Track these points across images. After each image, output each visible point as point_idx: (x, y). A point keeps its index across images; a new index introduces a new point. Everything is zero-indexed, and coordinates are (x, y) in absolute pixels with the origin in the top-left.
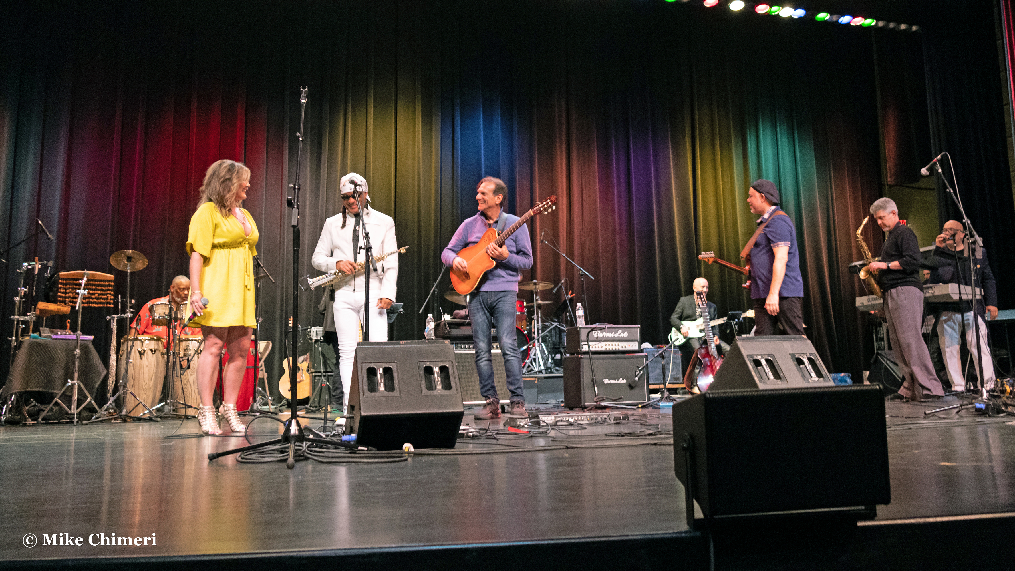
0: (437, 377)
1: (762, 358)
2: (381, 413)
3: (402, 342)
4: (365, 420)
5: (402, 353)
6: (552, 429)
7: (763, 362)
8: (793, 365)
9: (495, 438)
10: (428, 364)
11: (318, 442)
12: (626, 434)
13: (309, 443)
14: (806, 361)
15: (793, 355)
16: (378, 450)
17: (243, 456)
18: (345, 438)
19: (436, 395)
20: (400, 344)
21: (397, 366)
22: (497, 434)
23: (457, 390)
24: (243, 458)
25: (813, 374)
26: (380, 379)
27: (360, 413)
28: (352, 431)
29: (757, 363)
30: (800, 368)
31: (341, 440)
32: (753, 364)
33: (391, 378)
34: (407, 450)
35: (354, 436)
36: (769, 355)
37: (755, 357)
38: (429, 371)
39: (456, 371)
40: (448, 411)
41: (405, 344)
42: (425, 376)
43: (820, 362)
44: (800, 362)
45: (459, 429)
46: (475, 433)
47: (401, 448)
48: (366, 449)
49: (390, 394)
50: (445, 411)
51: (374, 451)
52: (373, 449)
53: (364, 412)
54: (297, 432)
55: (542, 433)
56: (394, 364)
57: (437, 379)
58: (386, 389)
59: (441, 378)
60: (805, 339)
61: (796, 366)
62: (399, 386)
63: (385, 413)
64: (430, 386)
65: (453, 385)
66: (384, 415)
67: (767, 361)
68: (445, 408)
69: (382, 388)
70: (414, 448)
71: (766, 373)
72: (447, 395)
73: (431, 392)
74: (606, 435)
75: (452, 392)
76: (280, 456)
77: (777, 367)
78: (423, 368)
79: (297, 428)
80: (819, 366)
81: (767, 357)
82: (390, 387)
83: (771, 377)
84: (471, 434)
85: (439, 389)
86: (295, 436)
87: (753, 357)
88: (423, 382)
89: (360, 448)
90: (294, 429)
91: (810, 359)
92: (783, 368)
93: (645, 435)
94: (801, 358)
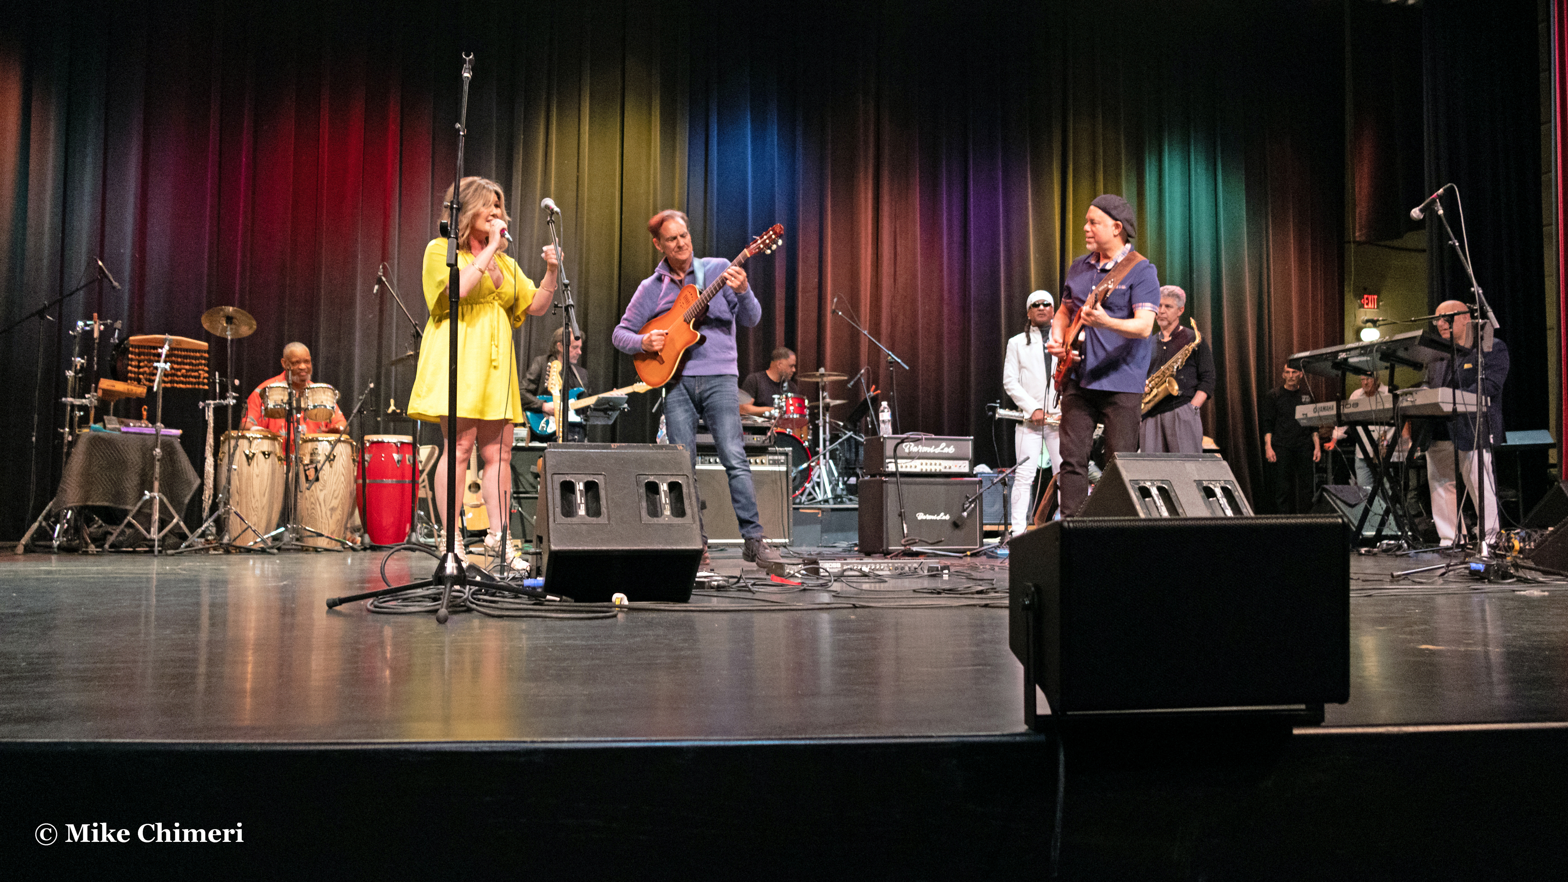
0: (664, 498)
2: (580, 548)
3: (613, 445)
4: (556, 557)
5: (613, 461)
6: (835, 581)
7: (1154, 491)
8: (1198, 496)
9: (750, 591)
10: (652, 479)
11: (489, 586)
12: (944, 590)
13: (474, 588)
14: (1218, 491)
15: (1199, 483)
16: (575, 602)
17: (376, 603)
18: (528, 582)
19: (662, 524)
20: (611, 448)
21: (605, 479)
22: (754, 584)
23: (693, 517)
24: (376, 607)
26: (579, 498)
27: (549, 546)
28: (539, 573)
29: (1145, 493)
30: (1210, 502)
31: (523, 586)
32: (1138, 494)
33: (597, 498)
34: (617, 603)
35: (541, 580)
38: (652, 488)
39: (692, 490)
40: (679, 548)
41: (618, 448)
42: (647, 496)
43: (1239, 494)
44: (1209, 493)
45: (695, 576)
46: (721, 582)
47: (611, 601)
48: (558, 599)
49: (594, 520)
50: (675, 548)
51: (571, 603)
52: (569, 599)
53: (555, 545)
54: (455, 572)
55: (822, 585)
56: (601, 477)
57: (664, 501)
58: (588, 513)
59: (671, 501)
60: (1218, 460)
62: (608, 508)
63: (586, 548)
64: (654, 510)
65: (688, 510)
66: (584, 551)
67: (1160, 489)
68: (676, 544)
69: (582, 511)
70: (629, 600)
71: (1157, 507)
72: (679, 525)
73: (655, 520)
74: (914, 591)
75: (687, 520)
76: (429, 605)
77: (1174, 499)
78: (643, 484)
79: (455, 565)
80: (1237, 500)
82: (594, 510)
84: (716, 583)
85: (667, 516)
86: (451, 577)
87: (1138, 484)
88: (644, 504)
89: (549, 597)
90: (451, 567)
91: (1224, 490)
92: (1183, 500)
93: (972, 593)
94: (1211, 486)
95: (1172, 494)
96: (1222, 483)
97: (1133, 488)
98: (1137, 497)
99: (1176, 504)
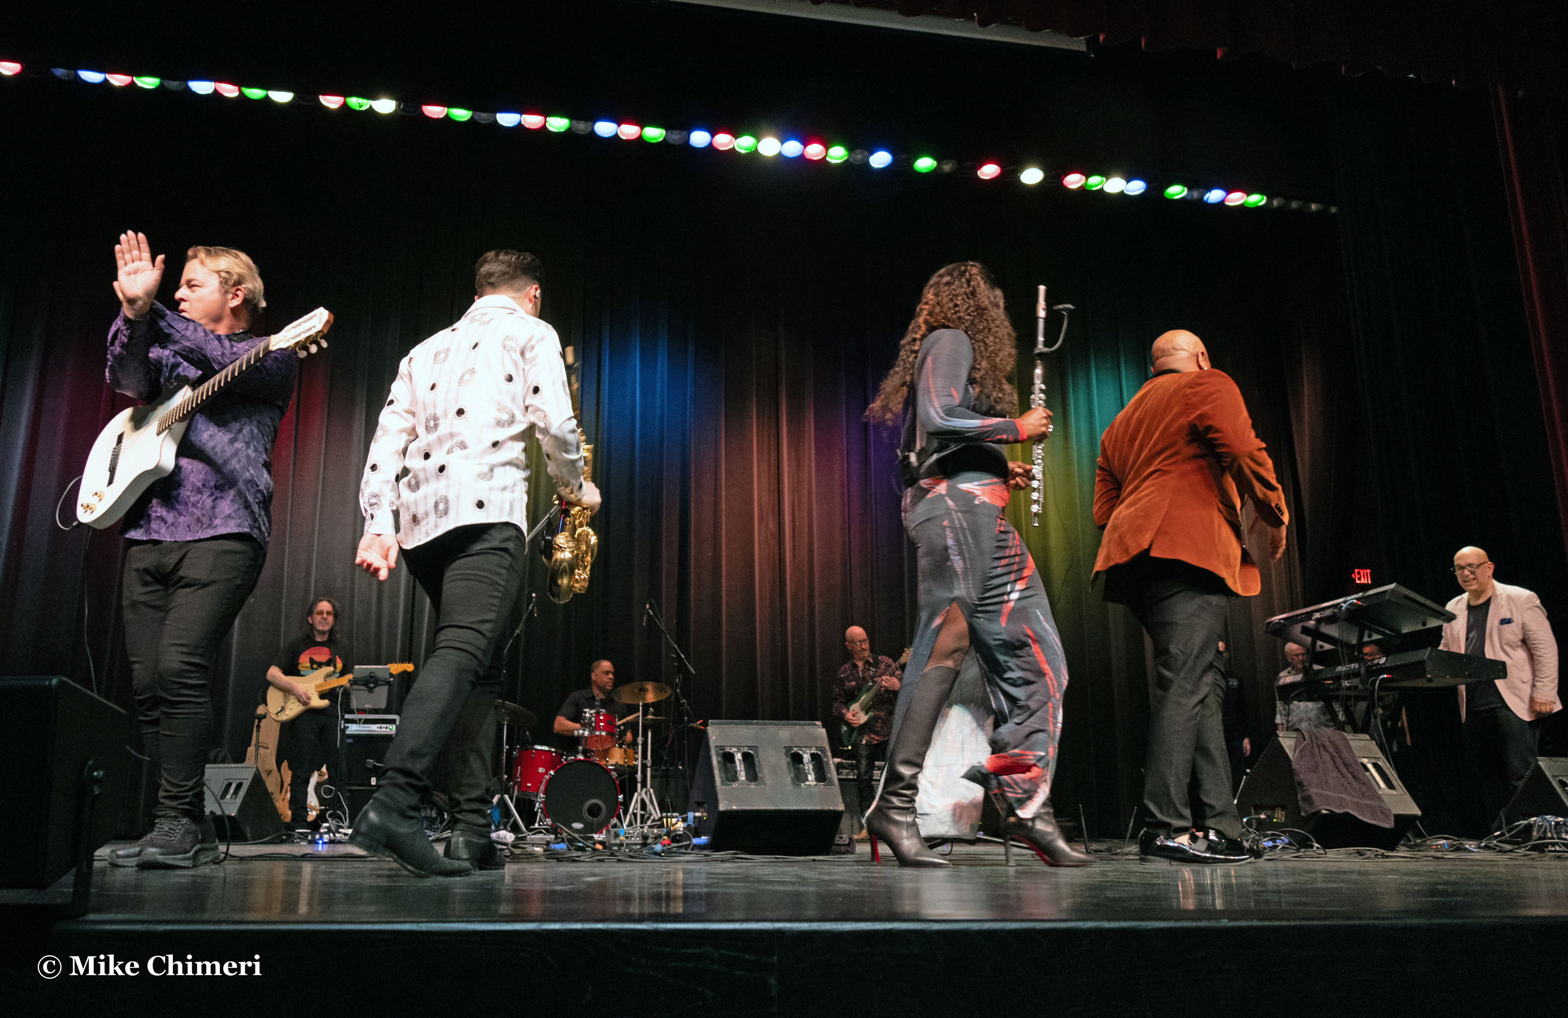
1: (739, 751)
7: (738, 757)
8: (784, 761)
14: (806, 758)
25: (811, 777)
29: (728, 758)
36: (750, 747)
37: (728, 750)
44: (797, 759)
61: (788, 763)
77: (757, 764)
81: (746, 750)
83: (742, 776)
91: (814, 756)
95: (756, 760)
96: (814, 751)
97: (717, 755)
98: (719, 762)
99: (757, 769)
